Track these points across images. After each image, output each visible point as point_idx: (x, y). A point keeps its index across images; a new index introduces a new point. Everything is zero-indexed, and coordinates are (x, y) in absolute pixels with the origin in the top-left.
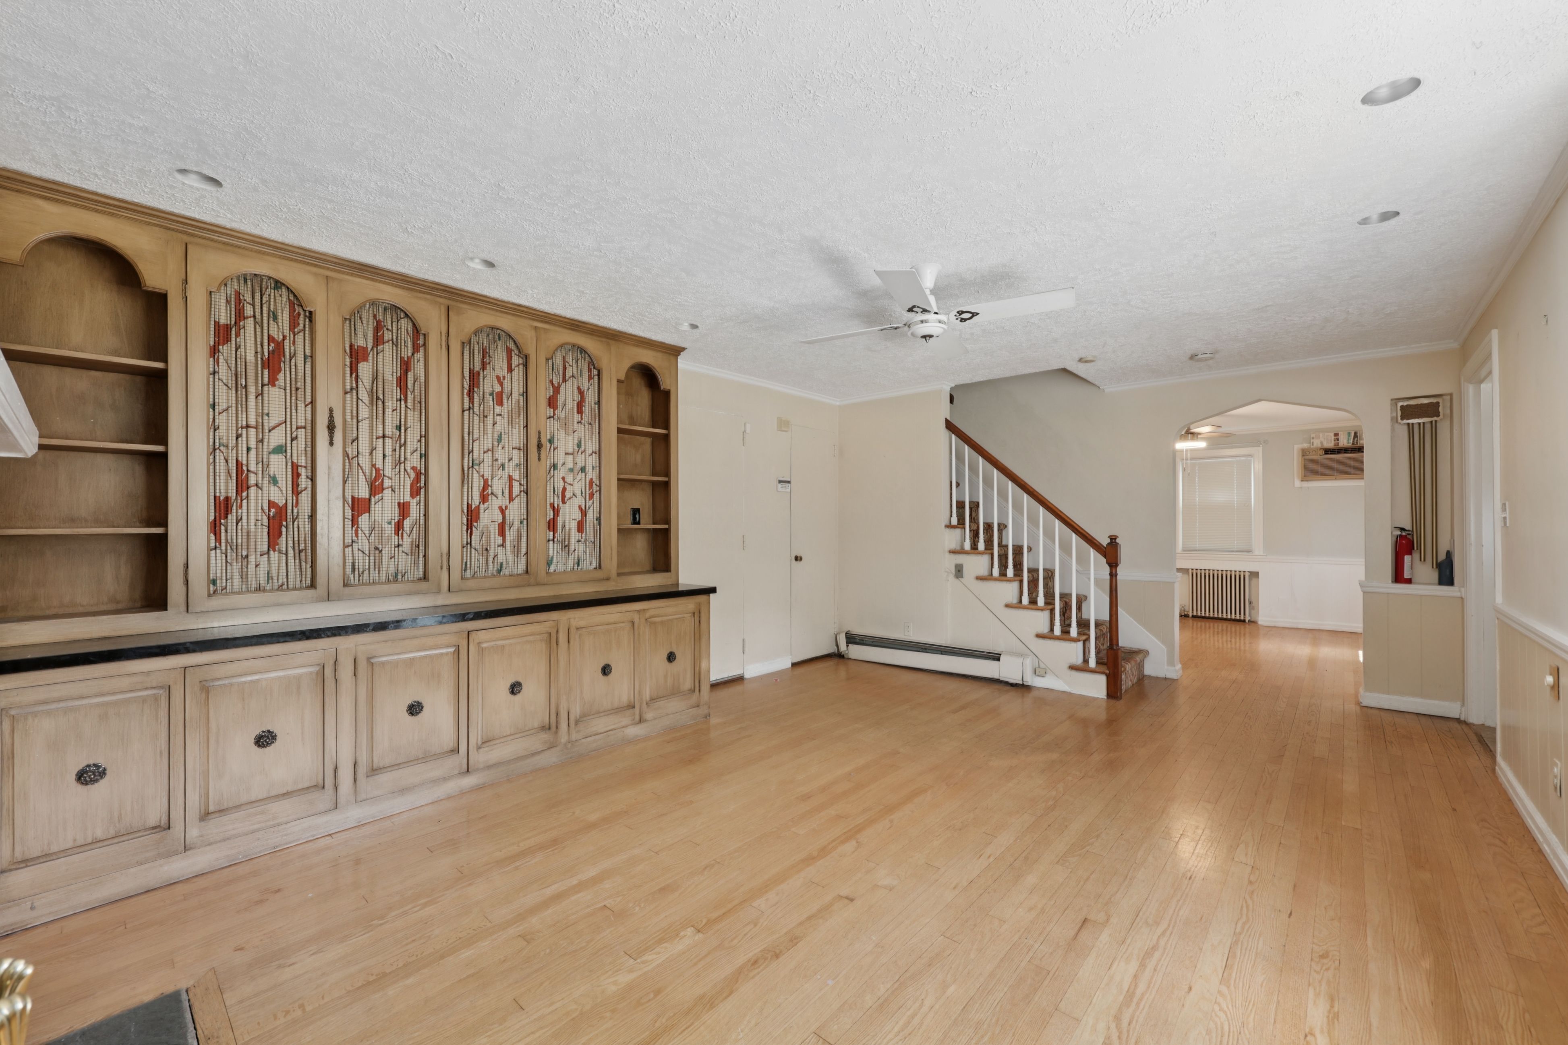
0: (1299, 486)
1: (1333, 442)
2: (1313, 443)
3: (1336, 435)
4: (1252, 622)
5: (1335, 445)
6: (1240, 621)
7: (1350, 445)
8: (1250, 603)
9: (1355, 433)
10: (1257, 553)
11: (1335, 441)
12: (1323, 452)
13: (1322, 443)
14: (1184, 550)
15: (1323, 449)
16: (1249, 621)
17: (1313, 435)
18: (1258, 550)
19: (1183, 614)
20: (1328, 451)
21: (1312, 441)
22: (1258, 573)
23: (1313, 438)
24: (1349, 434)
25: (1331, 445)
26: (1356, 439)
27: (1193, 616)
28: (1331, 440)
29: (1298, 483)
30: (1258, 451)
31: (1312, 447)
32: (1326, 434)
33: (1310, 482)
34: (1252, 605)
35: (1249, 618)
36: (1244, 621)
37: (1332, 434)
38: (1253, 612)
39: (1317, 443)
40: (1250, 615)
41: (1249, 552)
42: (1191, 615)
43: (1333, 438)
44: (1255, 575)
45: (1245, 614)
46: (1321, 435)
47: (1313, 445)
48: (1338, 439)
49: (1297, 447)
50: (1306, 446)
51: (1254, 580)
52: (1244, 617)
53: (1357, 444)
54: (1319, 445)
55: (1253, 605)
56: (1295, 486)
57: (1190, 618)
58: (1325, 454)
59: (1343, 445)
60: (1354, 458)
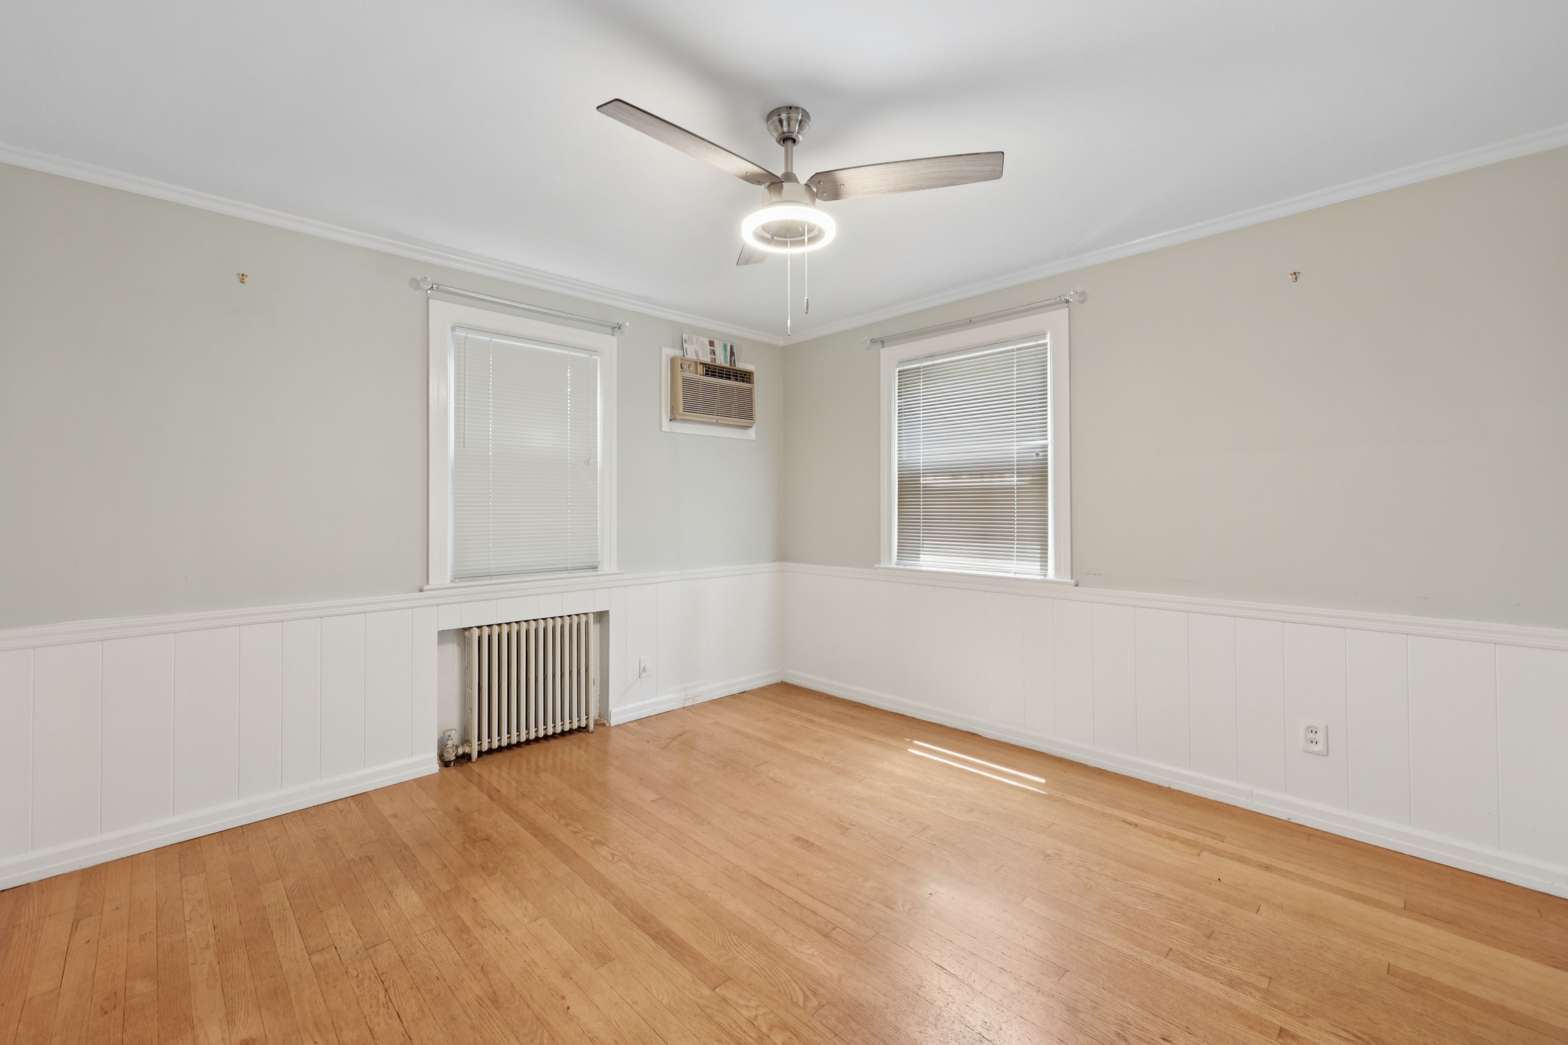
0: (668, 429)
1: (710, 355)
2: (697, 352)
3: (712, 344)
5: (712, 361)
7: (726, 365)
9: (732, 347)
10: (605, 569)
12: (703, 369)
13: (702, 354)
14: (456, 578)
15: (704, 364)
17: (685, 336)
18: (608, 565)
19: (451, 758)
20: (711, 370)
21: (696, 348)
22: (608, 613)
23: (686, 341)
24: (725, 345)
25: (709, 359)
26: (733, 357)
27: (480, 753)
28: (709, 352)
29: (665, 422)
30: (608, 343)
31: (686, 356)
32: (705, 340)
33: (680, 424)
36: (587, 728)
37: (709, 342)
39: (699, 355)
40: (600, 710)
41: (591, 568)
42: (475, 755)
43: (710, 347)
44: (602, 616)
45: (587, 713)
46: (694, 338)
48: (713, 352)
49: (665, 353)
50: (677, 353)
52: (587, 719)
53: (734, 365)
54: (700, 359)
56: (663, 430)
57: (475, 762)
58: (706, 374)
59: (721, 363)
60: (723, 387)
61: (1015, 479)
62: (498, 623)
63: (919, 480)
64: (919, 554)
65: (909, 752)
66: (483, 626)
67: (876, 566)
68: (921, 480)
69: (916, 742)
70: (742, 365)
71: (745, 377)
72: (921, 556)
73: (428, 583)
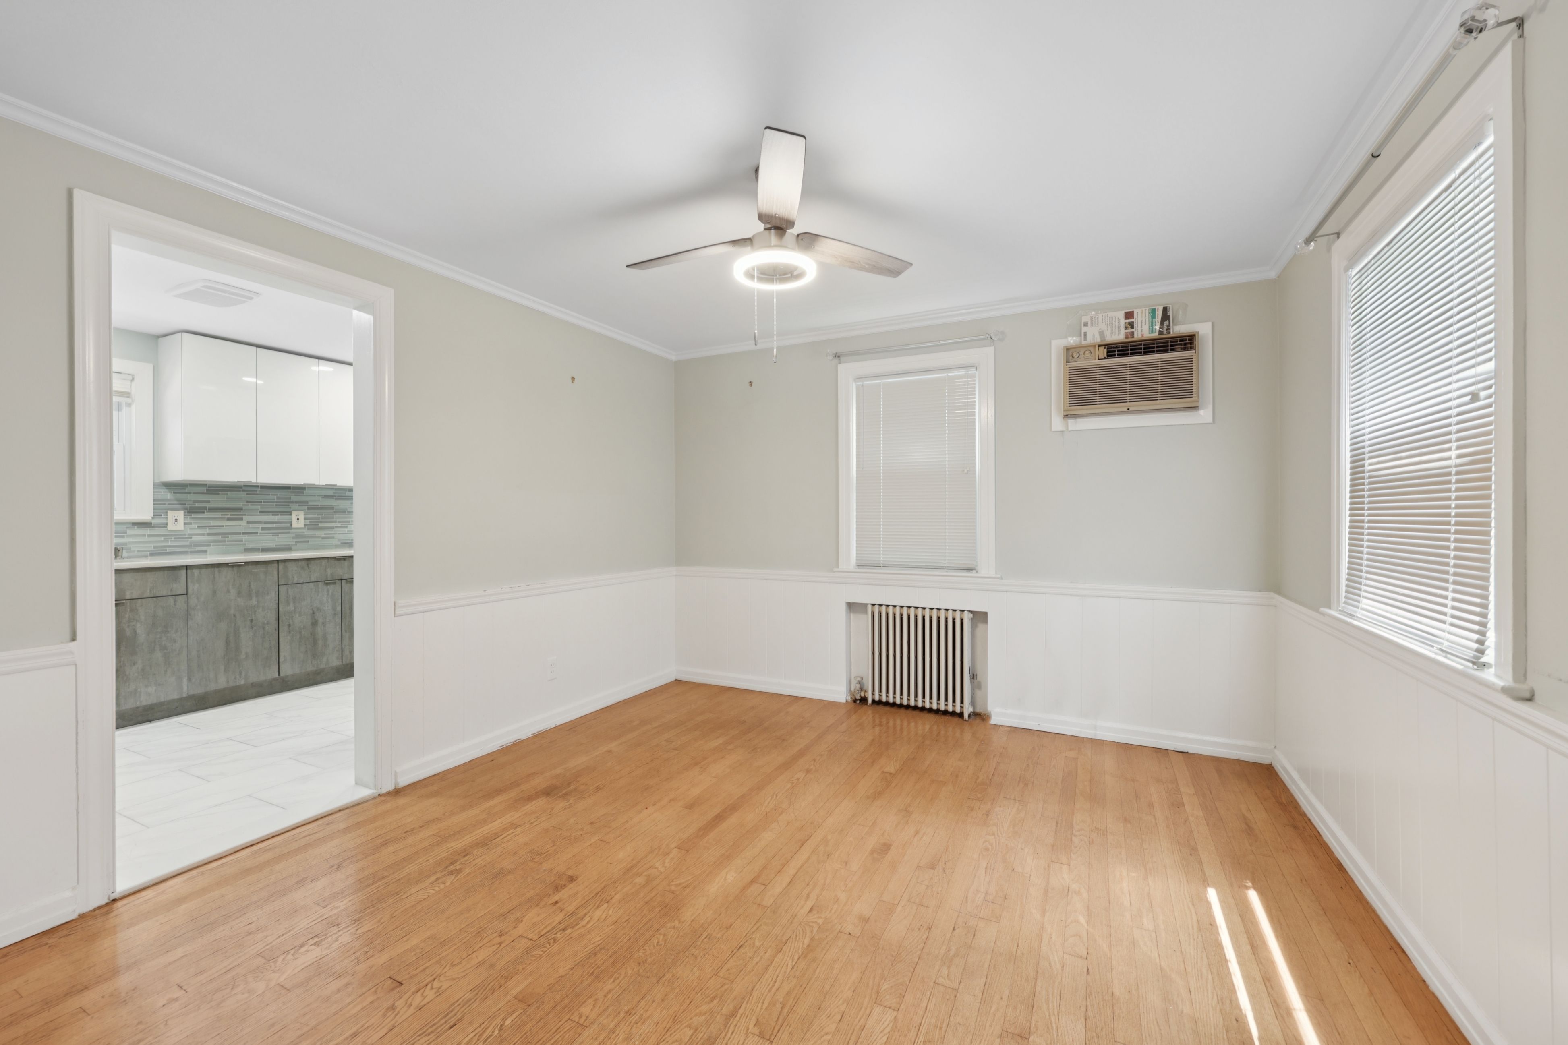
0: (1060, 429)
1: (1123, 331)
2: (1085, 334)
3: (1129, 315)
4: (980, 716)
5: (1126, 337)
6: (953, 714)
7: (1155, 335)
8: (973, 677)
9: (1165, 310)
10: (983, 572)
11: (1126, 328)
12: (1103, 352)
13: (1101, 333)
14: (859, 565)
15: (1104, 345)
16: (975, 715)
17: (1085, 319)
18: (987, 567)
19: (858, 697)
20: (1114, 350)
21: (1084, 330)
22: (986, 614)
23: (1086, 325)
24: (1153, 311)
25: (1118, 336)
26: (1166, 323)
27: (874, 701)
28: (1119, 327)
29: (1057, 423)
30: (985, 355)
31: (1084, 342)
32: (1110, 314)
33: (1079, 420)
34: (976, 681)
35: (971, 710)
36: (961, 715)
37: (1121, 315)
38: (978, 693)
39: (1093, 336)
40: (973, 703)
41: (970, 570)
42: (870, 701)
43: (1123, 322)
44: (980, 617)
45: (962, 702)
46: (1100, 316)
47: (1085, 339)
48: (1132, 325)
49: (1058, 345)
50: (1072, 341)
51: (981, 626)
52: (962, 707)
53: (1169, 333)
54: (1098, 340)
55: (979, 679)
56: (1053, 429)
57: (869, 706)
58: (1108, 356)
59: (1142, 335)
60: (1164, 362)
61: (1453, 453)
62: (886, 604)
63: (1363, 466)
64: (1359, 595)
65: (1206, 893)
66: (875, 604)
67: (1323, 610)
68: (1366, 465)
69: (1253, 896)
70: (1179, 329)
71: (1188, 342)
72: (1361, 599)
73: (837, 566)
